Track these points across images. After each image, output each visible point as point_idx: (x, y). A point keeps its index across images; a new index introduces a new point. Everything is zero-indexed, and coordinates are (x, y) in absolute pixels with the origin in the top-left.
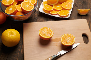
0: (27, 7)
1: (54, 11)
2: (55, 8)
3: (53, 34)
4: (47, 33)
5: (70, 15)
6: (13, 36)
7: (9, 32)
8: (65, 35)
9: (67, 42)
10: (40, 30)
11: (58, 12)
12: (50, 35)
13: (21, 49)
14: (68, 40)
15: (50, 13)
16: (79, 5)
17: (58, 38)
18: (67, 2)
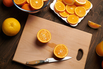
0: (36, 3)
1: (64, 12)
2: (67, 10)
3: (50, 40)
4: (45, 36)
5: (78, 23)
6: (12, 28)
7: (10, 23)
8: (61, 45)
9: (59, 53)
10: (40, 31)
11: (68, 15)
12: (47, 40)
13: (17, 40)
14: (60, 51)
15: (60, 13)
16: (95, 14)
17: (54, 44)
18: (83, 7)
